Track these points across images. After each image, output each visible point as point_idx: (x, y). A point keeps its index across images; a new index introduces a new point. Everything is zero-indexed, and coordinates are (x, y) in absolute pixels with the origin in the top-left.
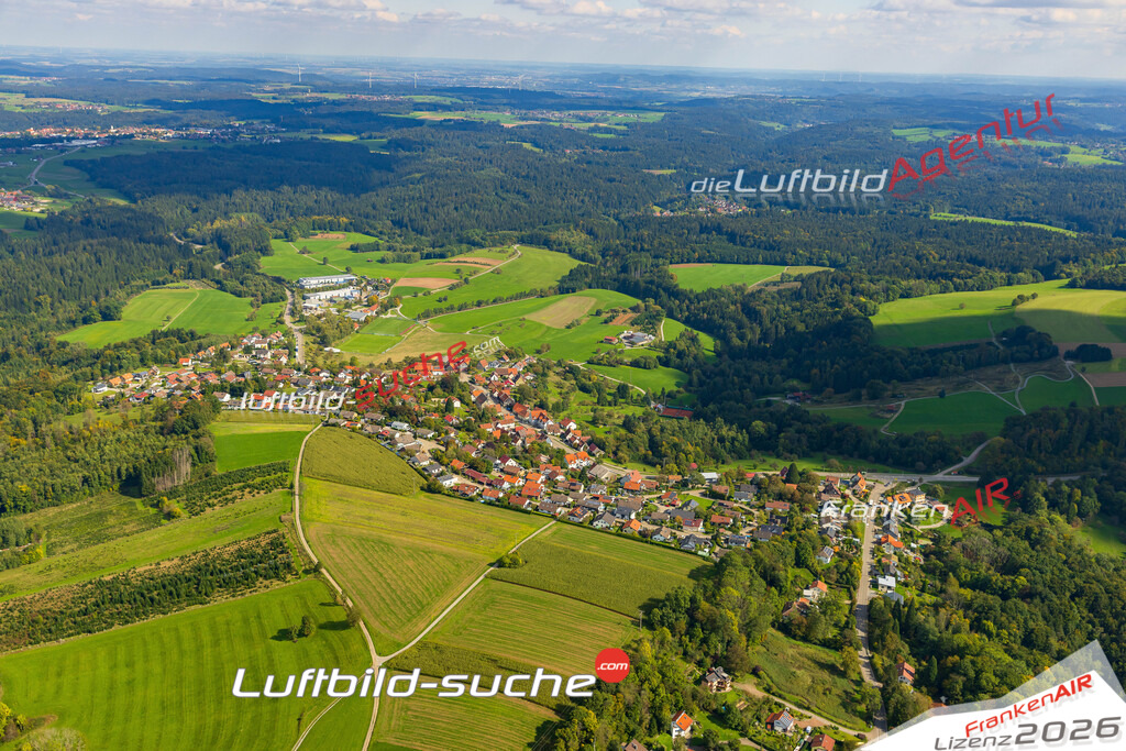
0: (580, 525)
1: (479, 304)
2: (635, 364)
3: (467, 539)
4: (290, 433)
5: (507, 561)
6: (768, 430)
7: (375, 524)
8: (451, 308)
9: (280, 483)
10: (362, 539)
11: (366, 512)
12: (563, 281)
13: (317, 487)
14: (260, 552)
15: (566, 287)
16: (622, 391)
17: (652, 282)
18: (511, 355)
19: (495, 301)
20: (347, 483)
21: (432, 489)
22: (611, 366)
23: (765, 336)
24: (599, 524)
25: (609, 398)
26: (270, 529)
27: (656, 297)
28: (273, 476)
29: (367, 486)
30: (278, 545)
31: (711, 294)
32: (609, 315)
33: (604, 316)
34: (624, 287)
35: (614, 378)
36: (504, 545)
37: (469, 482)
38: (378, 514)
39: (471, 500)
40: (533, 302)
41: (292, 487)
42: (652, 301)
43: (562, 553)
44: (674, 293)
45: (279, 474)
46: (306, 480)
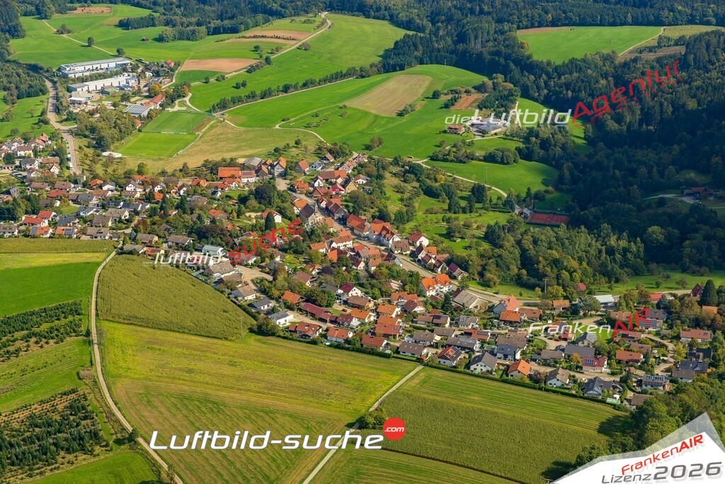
0: (454, 369)
1: (286, 89)
2: (490, 158)
3: (315, 393)
4: (77, 265)
5: (371, 420)
6: (669, 237)
7: (198, 378)
8: (252, 96)
9: (73, 329)
10: (184, 399)
11: (184, 363)
12: (387, 55)
13: (119, 332)
14: (57, 417)
15: (392, 62)
16: (478, 193)
17: (498, 53)
18: (336, 153)
19: (305, 85)
20: (157, 326)
21: (263, 331)
22: (461, 162)
23: (646, 117)
24: (478, 368)
25: (463, 203)
26: (67, 389)
27: (506, 71)
28: (63, 321)
29: (181, 330)
30: (78, 409)
31: (574, 65)
32: (450, 97)
33: (444, 99)
34: (465, 61)
35: (465, 178)
36: (363, 400)
37: (308, 320)
38: (200, 365)
39: (314, 342)
40: (352, 84)
41: (88, 334)
42: (500, 78)
43: (436, 406)
44: (528, 66)
45: (70, 318)
46: (106, 325)
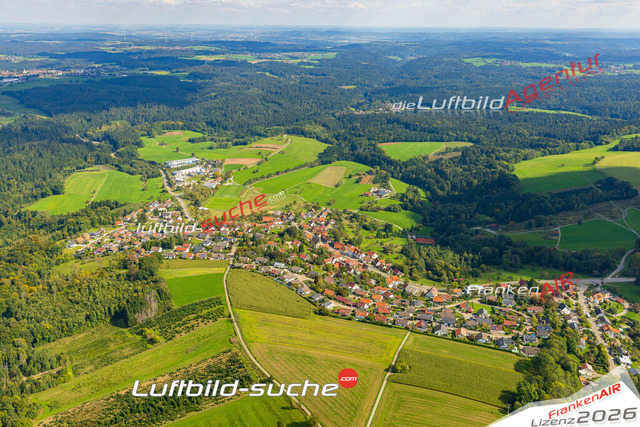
0: (426, 333)
1: (278, 173)
2: (388, 209)
3: (361, 350)
4: (212, 275)
7: (296, 342)
8: (262, 177)
9: (221, 313)
10: (292, 355)
11: (286, 333)
12: (320, 156)
13: (245, 314)
14: (223, 367)
15: (325, 159)
16: (388, 228)
17: (373, 156)
18: (316, 208)
19: (286, 171)
20: (264, 311)
21: (322, 313)
22: (375, 211)
23: (454, 187)
24: (439, 333)
26: (224, 349)
27: (380, 164)
28: (214, 309)
29: (279, 313)
30: (233, 361)
31: (412, 162)
32: (357, 177)
33: (355, 178)
34: (359, 159)
36: (388, 354)
37: (341, 305)
38: (294, 335)
39: (350, 319)
40: (308, 171)
41: (230, 316)
42: (378, 168)
43: (429, 358)
44: (390, 162)
45: (217, 307)
46: (238, 311)
